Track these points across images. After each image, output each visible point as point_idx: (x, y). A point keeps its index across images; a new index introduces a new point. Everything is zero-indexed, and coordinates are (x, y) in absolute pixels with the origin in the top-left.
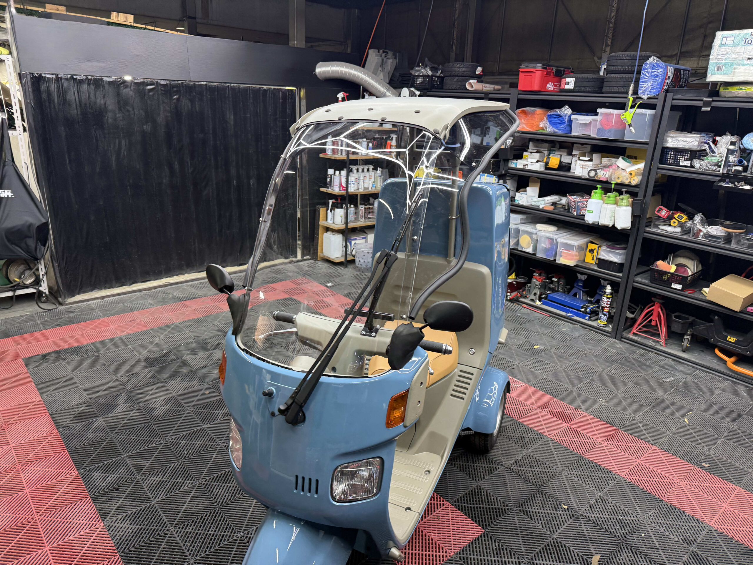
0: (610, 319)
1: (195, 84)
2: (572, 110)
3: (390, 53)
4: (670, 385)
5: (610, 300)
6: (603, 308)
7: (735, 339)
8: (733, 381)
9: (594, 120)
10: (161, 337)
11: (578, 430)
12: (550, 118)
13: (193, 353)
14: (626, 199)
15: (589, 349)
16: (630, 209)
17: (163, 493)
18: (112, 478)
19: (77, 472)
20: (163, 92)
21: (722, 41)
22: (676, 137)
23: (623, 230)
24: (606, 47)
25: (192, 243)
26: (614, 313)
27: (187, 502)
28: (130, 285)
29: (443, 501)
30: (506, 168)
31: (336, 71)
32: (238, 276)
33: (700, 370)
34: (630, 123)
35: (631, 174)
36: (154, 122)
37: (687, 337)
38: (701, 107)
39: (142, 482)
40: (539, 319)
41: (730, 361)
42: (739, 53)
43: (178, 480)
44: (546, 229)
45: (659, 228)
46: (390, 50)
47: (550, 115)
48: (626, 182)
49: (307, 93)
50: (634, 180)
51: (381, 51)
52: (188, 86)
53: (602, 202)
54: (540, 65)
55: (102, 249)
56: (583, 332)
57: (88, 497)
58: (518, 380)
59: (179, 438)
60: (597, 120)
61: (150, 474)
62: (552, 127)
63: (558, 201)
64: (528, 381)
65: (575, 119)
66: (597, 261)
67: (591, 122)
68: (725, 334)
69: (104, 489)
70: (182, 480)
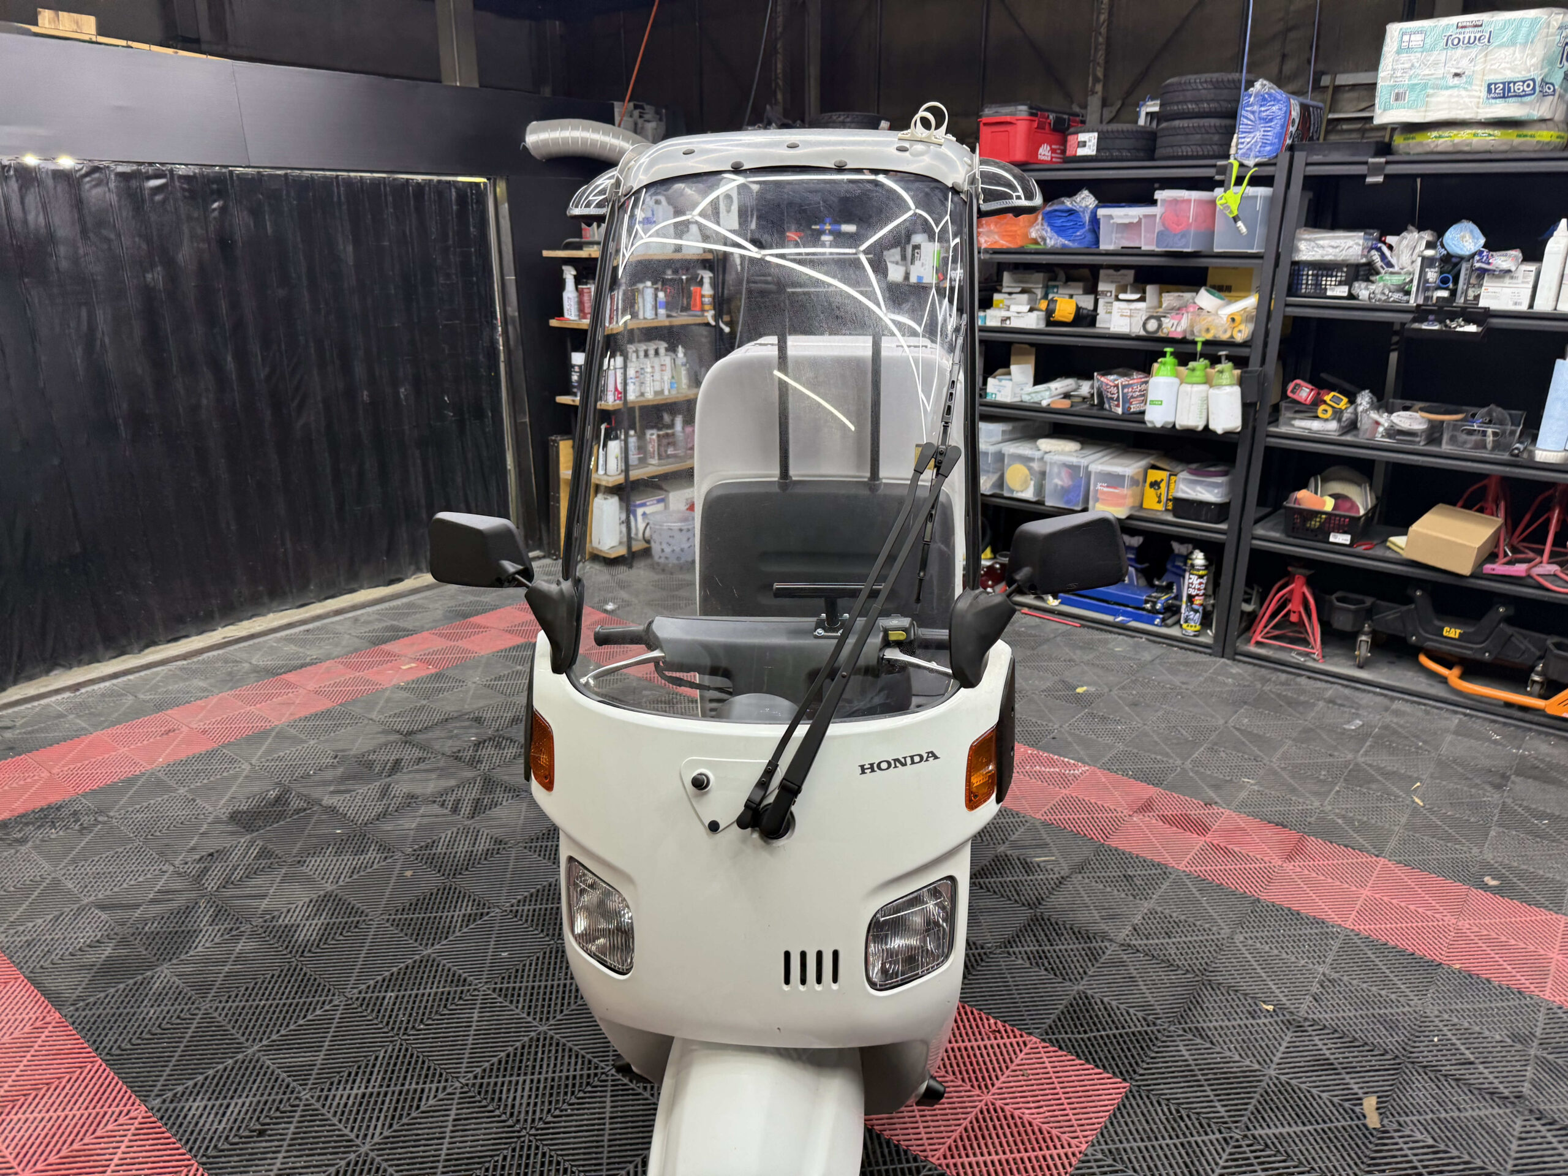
0: (1208, 618)
1: (260, 175)
2: (1097, 197)
3: (649, 110)
4: (1360, 736)
5: (1204, 580)
6: (1191, 598)
7: (1458, 631)
8: (1465, 715)
9: (1146, 216)
10: (253, 762)
11: (1229, 847)
12: (1051, 218)
13: (342, 788)
14: (1227, 372)
15: (1183, 683)
16: (1237, 390)
17: (380, 1124)
18: (238, 1105)
19: (143, 1108)
20: (187, 194)
21: (1402, 41)
22: (1316, 239)
23: (1228, 434)
24: (1094, 85)
25: (279, 542)
26: (1213, 606)
27: (448, 1135)
28: (141, 650)
29: (1021, 1036)
31: (573, 138)
32: (391, 608)
33: (1399, 699)
34: (1236, 213)
35: (1233, 320)
36: (170, 263)
37: (1364, 638)
38: (1364, 177)
39: (318, 1106)
40: (1063, 634)
41: (1452, 675)
42: (1436, 63)
43: (407, 1087)
44: (1060, 448)
45: (1293, 426)
46: (648, 104)
47: (1050, 211)
48: (1225, 337)
49: (509, 189)
50: (1239, 331)
51: (633, 105)
52: (243, 179)
53: (1177, 381)
54: (1024, 108)
55: (67, 571)
56: (1157, 650)
57: (192, 1165)
58: (1072, 762)
59: (375, 987)
60: (1155, 216)
61: (332, 1084)
62: (1056, 236)
63: (1075, 391)
64: (1093, 760)
65: (1104, 216)
66: (1170, 504)
67: (1140, 219)
68: (1437, 623)
69: (228, 1137)
70: (417, 1083)
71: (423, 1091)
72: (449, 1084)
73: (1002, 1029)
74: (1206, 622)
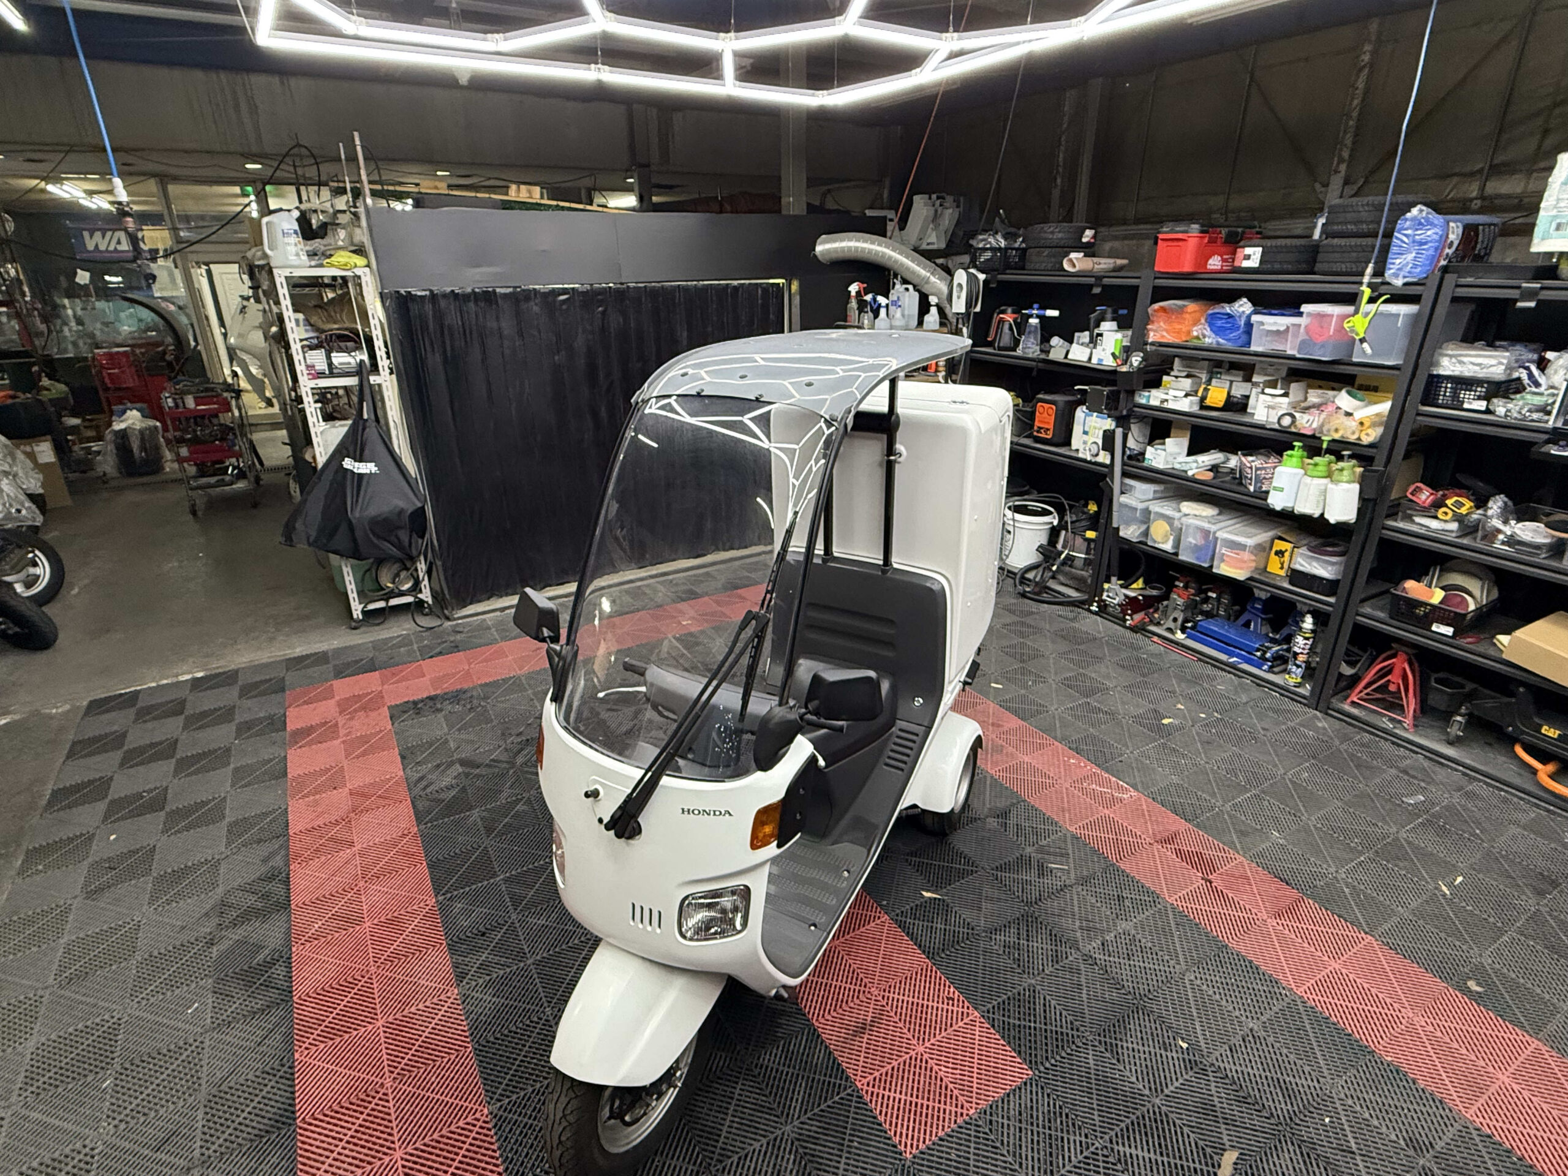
0: (1309, 673)
1: (628, 288)
2: (1254, 305)
4: (1415, 812)
5: (1310, 642)
6: (1295, 654)
7: (1558, 732)
8: (1548, 811)
9: (1294, 325)
11: (1226, 891)
12: (1211, 320)
14: (1350, 469)
16: (1356, 487)
18: (479, 913)
19: (434, 900)
20: (582, 303)
22: (1457, 356)
23: (1340, 524)
24: (1338, 164)
26: (1317, 664)
29: (968, 1008)
30: (1130, 405)
31: (848, 247)
34: (1362, 335)
35: (1361, 424)
36: (570, 349)
37: (1459, 718)
38: (1514, 301)
39: (518, 925)
40: (1178, 666)
41: (1544, 771)
44: (1197, 513)
45: (1413, 522)
46: (949, 194)
47: (1212, 314)
48: (1352, 438)
49: (801, 286)
50: (1367, 434)
51: (934, 196)
52: (618, 292)
53: (1302, 471)
54: (1196, 226)
55: (502, 538)
56: (1256, 693)
57: (444, 943)
58: (1126, 786)
60: (1300, 326)
62: (1213, 335)
63: (1224, 463)
64: (1145, 788)
65: (1258, 321)
66: (1290, 573)
67: (1288, 328)
68: (1537, 720)
69: (466, 931)
73: (956, 999)
74: (1307, 676)
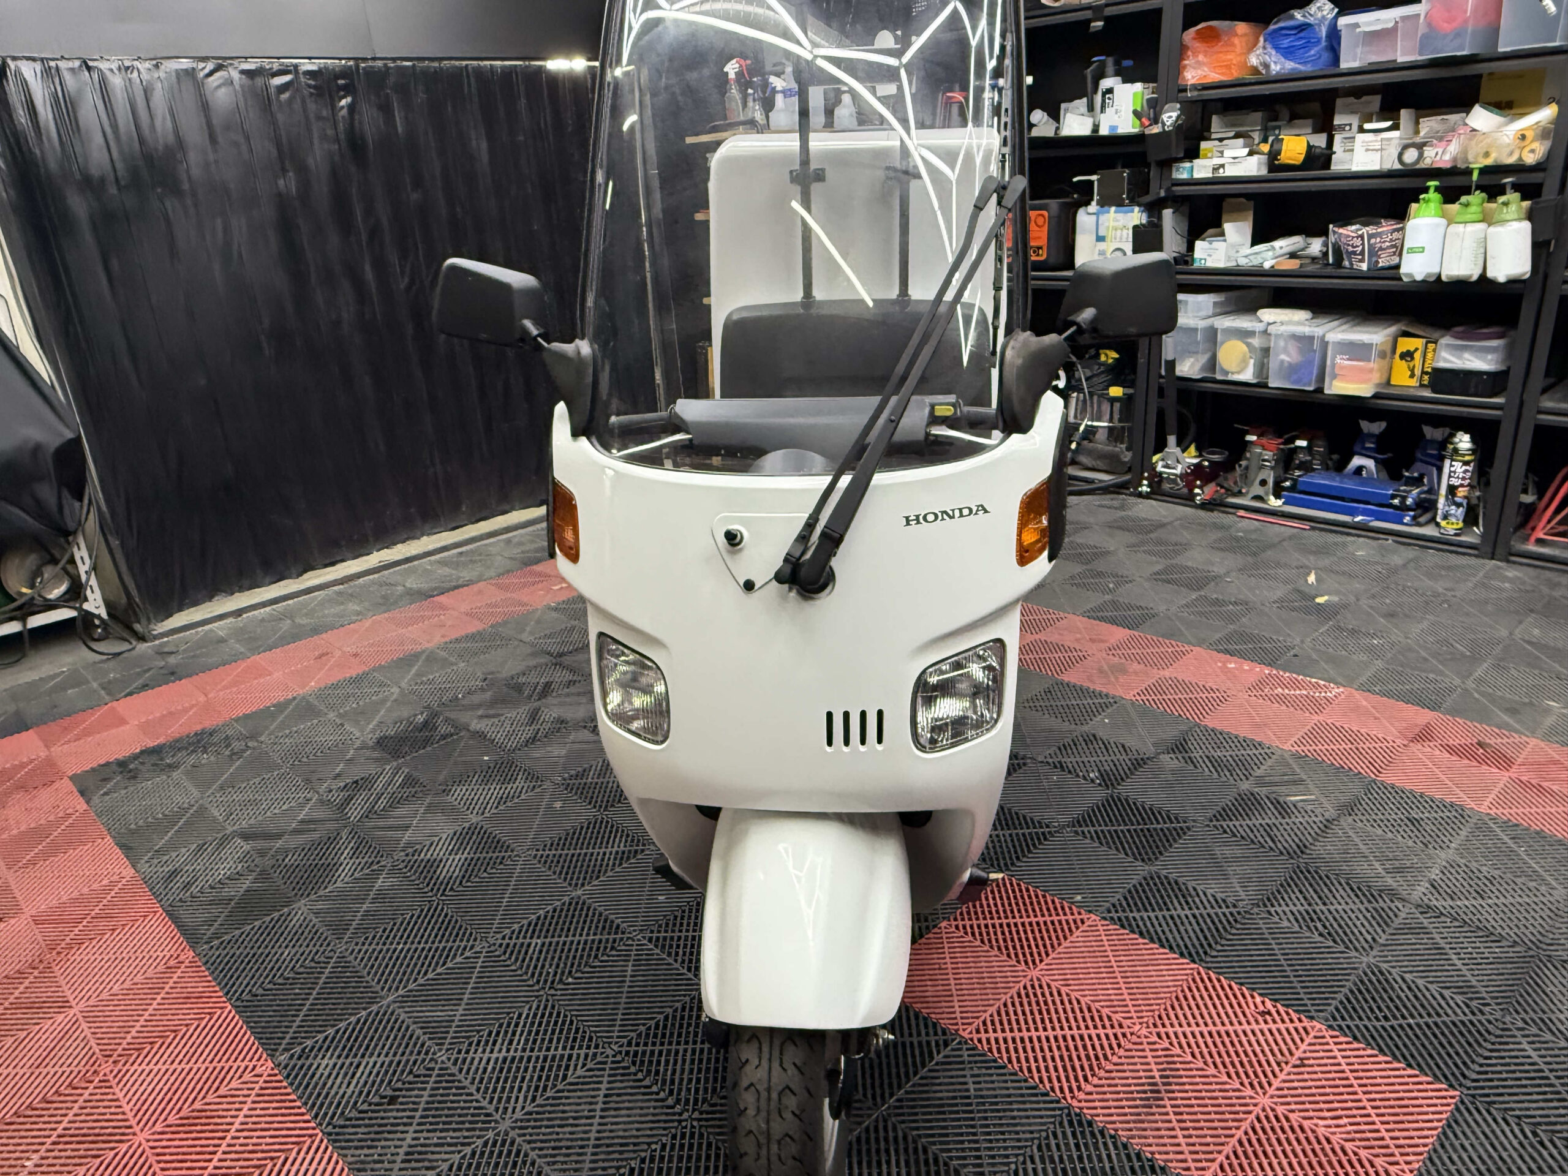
1: (385, 65)
2: (1339, 6)
5: (1470, 468)
6: (1452, 490)
9: (1404, 18)
10: (403, 685)
12: (1273, 39)
13: (491, 712)
14: (1513, 204)
15: (1447, 589)
16: (1526, 226)
17: (522, 1096)
18: (370, 1065)
19: (270, 1064)
20: (313, 91)
23: (1512, 282)
25: (428, 462)
27: (598, 1113)
29: (1300, 1021)
30: (1166, 184)
35: (1523, 137)
36: (301, 168)
43: (552, 1051)
44: (1286, 319)
47: (1275, 31)
48: (1511, 160)
50: (1530, 151)
52: (369, 73)
53: (1444, 221)
55: (221, 495)
57: (316, 1135)
58: (1322, 683)
59: (520, 933)
60: (1418, 15)
61: (470, 1044)
62: (1283, 60)
63: (1303, 250)
64: (1348, 682)
65: (1347, 26)
66: (1426, 377)
67: (1397, 22)
69: (356, 1103)
70: (564, 1048)
71: (570, 1057)
72: (600, 1050)
73: (1273, 1011)
74: (1470, 519)
